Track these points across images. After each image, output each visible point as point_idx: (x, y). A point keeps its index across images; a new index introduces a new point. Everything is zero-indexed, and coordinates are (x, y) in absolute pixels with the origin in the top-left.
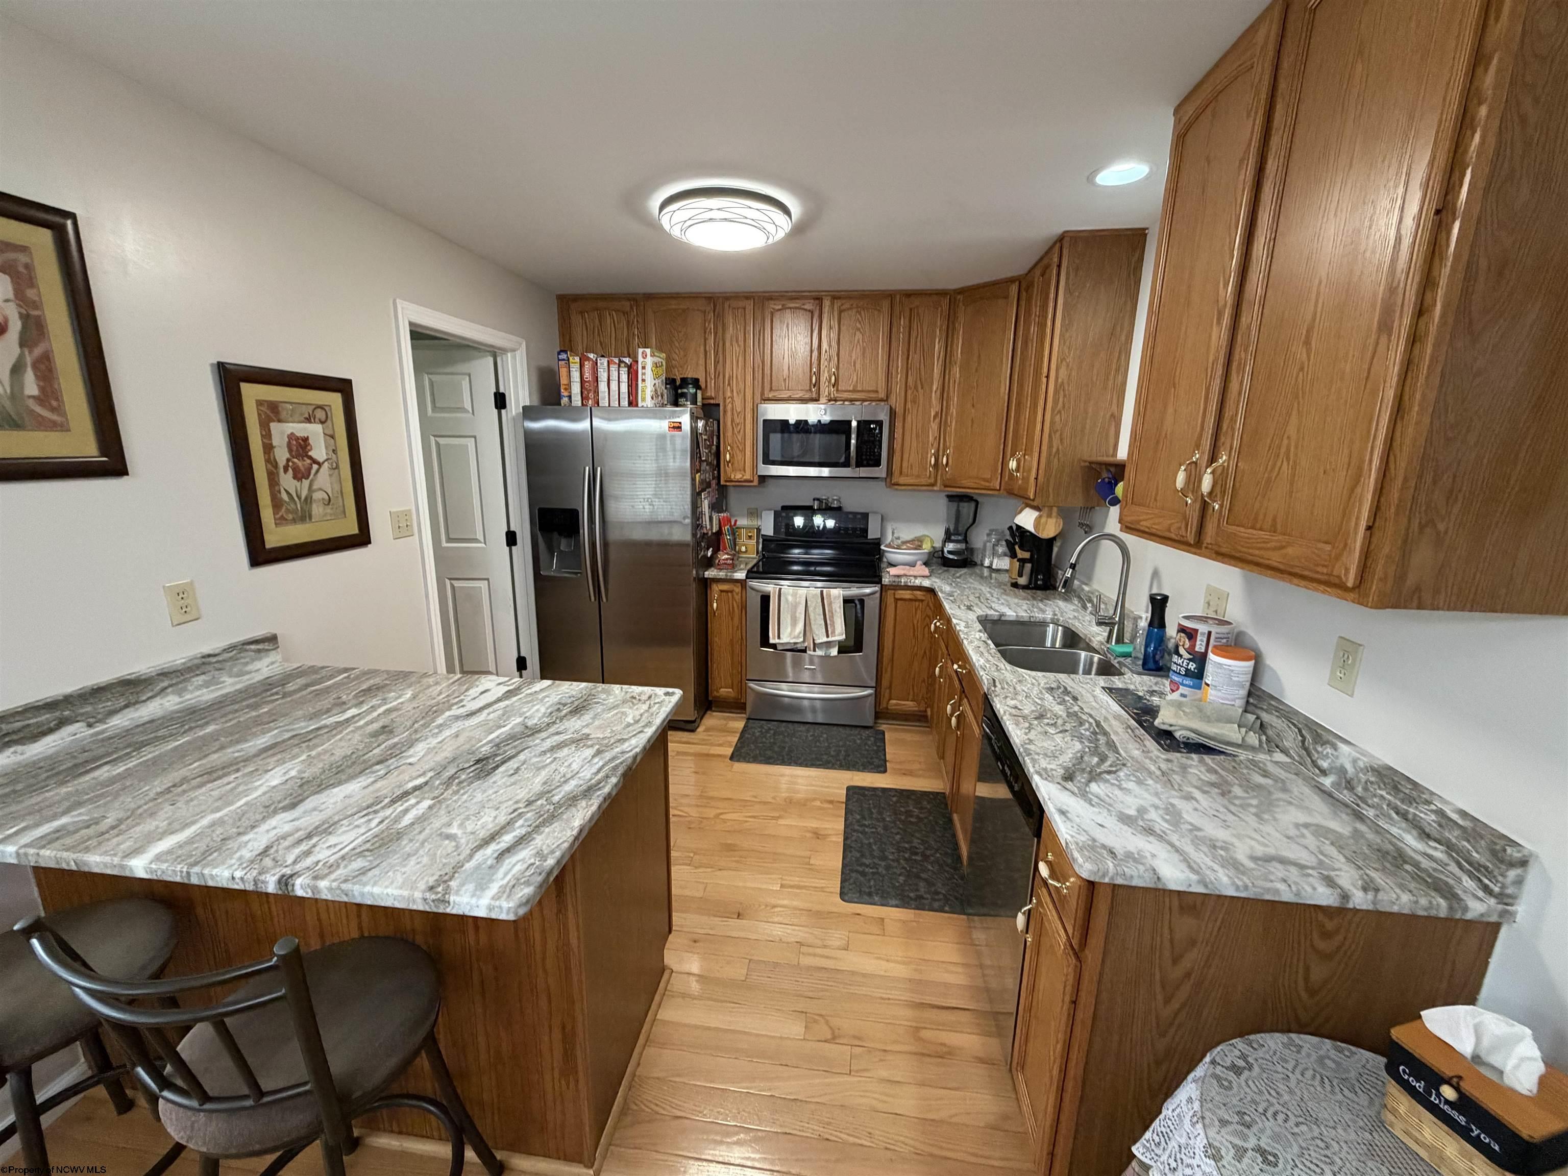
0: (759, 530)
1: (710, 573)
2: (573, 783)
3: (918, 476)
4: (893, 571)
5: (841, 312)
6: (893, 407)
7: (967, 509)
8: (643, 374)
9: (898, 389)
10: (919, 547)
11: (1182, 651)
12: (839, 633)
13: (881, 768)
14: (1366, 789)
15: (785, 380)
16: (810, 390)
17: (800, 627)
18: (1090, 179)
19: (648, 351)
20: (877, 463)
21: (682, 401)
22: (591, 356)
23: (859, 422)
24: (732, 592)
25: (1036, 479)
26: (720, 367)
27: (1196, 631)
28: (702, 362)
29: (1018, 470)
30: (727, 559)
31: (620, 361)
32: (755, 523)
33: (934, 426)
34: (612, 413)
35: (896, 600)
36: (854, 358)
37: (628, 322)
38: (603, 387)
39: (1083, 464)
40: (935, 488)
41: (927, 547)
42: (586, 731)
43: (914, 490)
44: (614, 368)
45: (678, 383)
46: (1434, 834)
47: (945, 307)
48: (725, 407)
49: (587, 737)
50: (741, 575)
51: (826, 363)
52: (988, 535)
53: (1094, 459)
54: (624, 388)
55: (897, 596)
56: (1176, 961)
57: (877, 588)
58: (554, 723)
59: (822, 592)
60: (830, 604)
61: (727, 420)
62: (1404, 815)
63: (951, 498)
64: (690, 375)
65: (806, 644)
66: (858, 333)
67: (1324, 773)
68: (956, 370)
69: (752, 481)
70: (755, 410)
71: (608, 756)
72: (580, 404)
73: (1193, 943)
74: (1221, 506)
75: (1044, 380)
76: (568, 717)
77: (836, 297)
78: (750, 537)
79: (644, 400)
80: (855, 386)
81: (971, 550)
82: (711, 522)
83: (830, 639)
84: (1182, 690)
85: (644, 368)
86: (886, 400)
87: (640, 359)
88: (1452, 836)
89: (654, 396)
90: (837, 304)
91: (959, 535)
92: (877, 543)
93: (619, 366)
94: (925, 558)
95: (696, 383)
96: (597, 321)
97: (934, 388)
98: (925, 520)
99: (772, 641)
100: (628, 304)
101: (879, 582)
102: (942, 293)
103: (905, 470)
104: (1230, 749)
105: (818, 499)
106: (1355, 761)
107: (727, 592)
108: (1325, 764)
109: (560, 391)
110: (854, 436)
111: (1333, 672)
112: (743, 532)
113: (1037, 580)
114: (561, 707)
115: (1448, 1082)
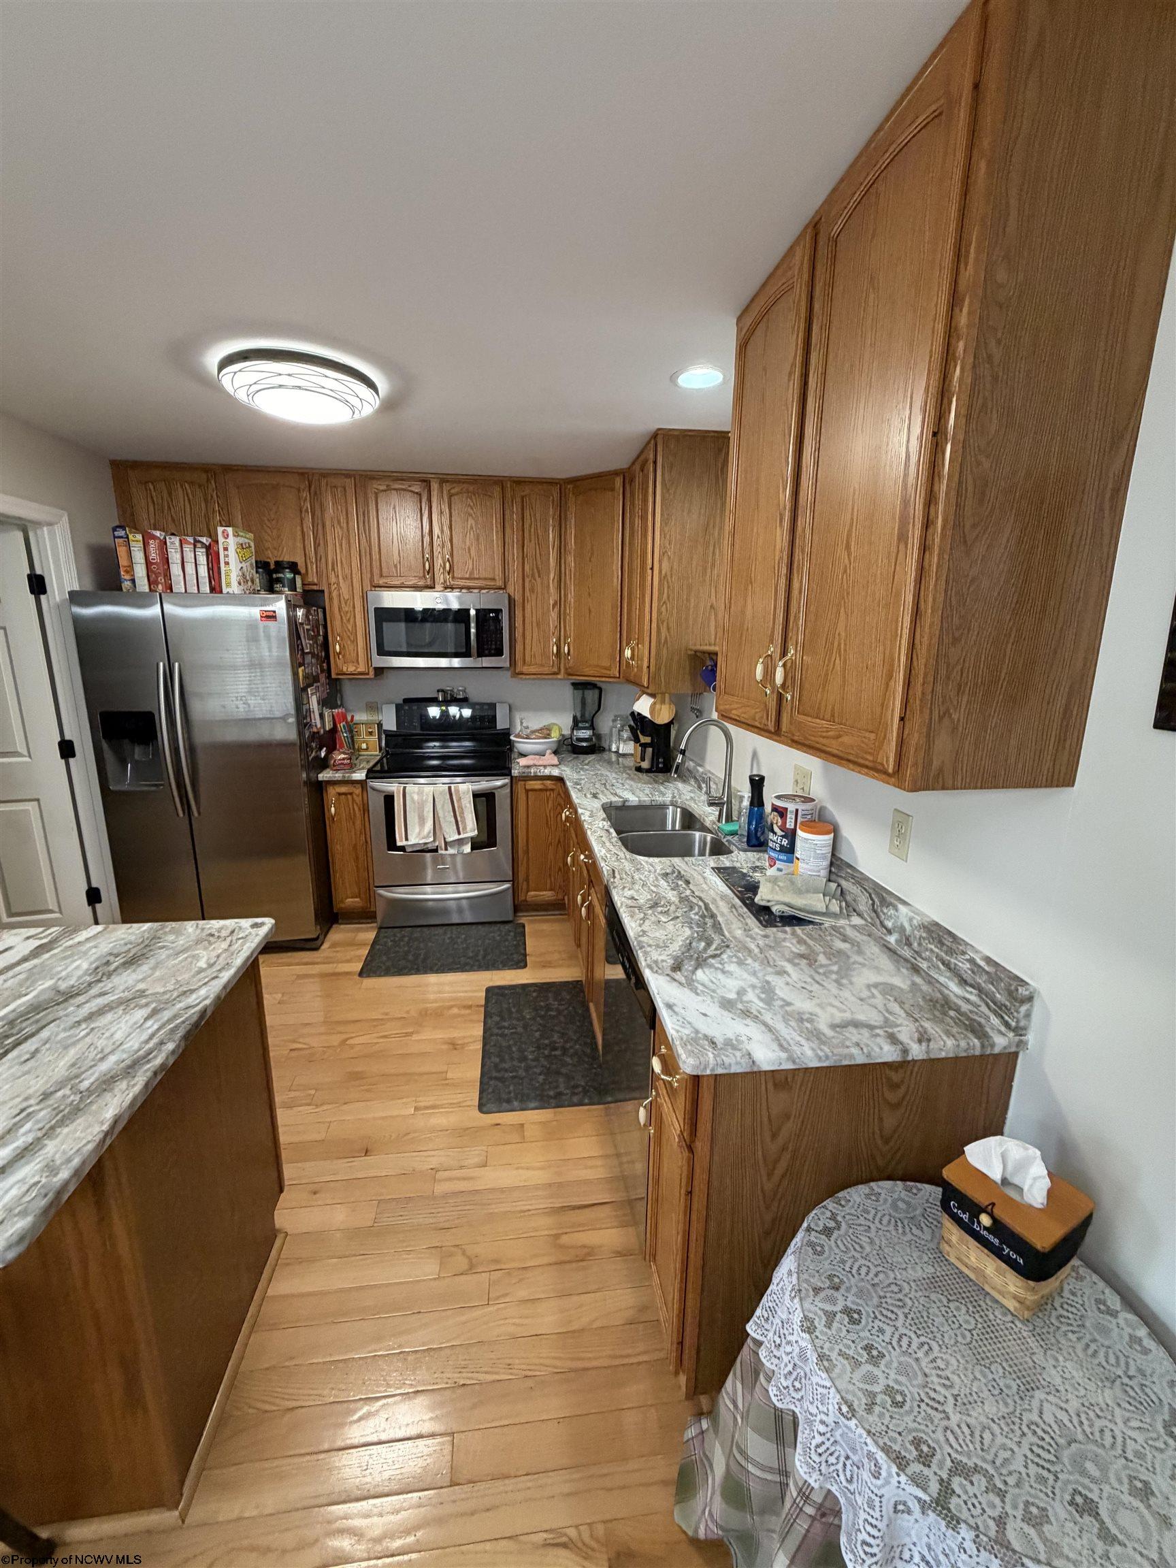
0: (380, 725)
1: (324, 776)
2: (113, 1059)
3: (542, 665)
4: (523, 762)
5: (450, 496)
6: (512, 595)
7: (591, 695)
8: (227, 556)
9: (514, 578)
10: (548, 736)
11: (776, 829)
12: (471, 828)
13: (521, 963)
14: (920, 944)
15: (396, 566)
16: (424, 576)
17: (429, 825)
18: (673, 378)
19: (230, 530)
20: (499, 653)
21: (278, 587)
22: (157, 533)
23: (478, 611)
24: (351, 794)
25: (649, 667)
26: (321, 549)
27: (786, 809)
28: (299, 545)
29: (632, 658)
30: (344, 759)
31: (196, 541)
32: (375, 718)
33: (554, 615)
34: (188, 598)
35: (527, 791)
36: (468, 543)
37: (205, 495)
38: (176, 570)
39: (690, 653)
40: (559, 677)
41: (555, 736)
42: (141, 986)
43: (539, 679)
44: (188, 549)
45: (272, 566)
46: (970, 980)
47: (556, 495)
48: (330, 593)
49: (142, 994)
50: (360, 775)
51: (439, 549)
52: (614, 721)
53: (698, 647)
54: (203, 571)
55: (527, 787)
56: (774, 1136)
57: (506, 780)
58: (99, 981)
59: (450, 788)
60: (459, 799)
61: (333, 607)
62: (947, 965)
63: (576, 685)
64: (287, 558)
65: (437, 844)
66: (470, 519)
67: (889, 932)
68: (571, 559)
69: (368, 674)
70: (364, 598)
71: (166, 1015)
72: (146, 589)
73: (787, 1117)
74: (793, 697)
75: (649, 572)
76: (119, 971)
77: (444, 480)
78: (371, 733)
79: (228, 585)
80: (472, 573)
81: (599, 737)
82: (320, 719)
83: (462, 836)
84: (779, 864)
85: (226, 549)
86: (505, 588)
87: (221, 539)
88: (981, 980)
89: (243, 580)
90: (446, 487)
91: (586, 722)
92: (506, 734)
93: (195, 547)
94: (554, 747)
95: (293, 567)
96: (165, 495)
97: (551, 577)
98: (553, 708)
99: (399, 844)
100: (204, 476)
101: (509, 774)
102: (551, 482)
103: (527, 658)
104: (817, 919)
105: (442, 691)
106: (911, 920)
107: (345, 794)
108: (889, 924)
109: (119, 573)
110: (473, 625)
111: (892, 841)
112: (363, 728)
113: (658, 763)
114: (112, 959)
115: (984, 1211)
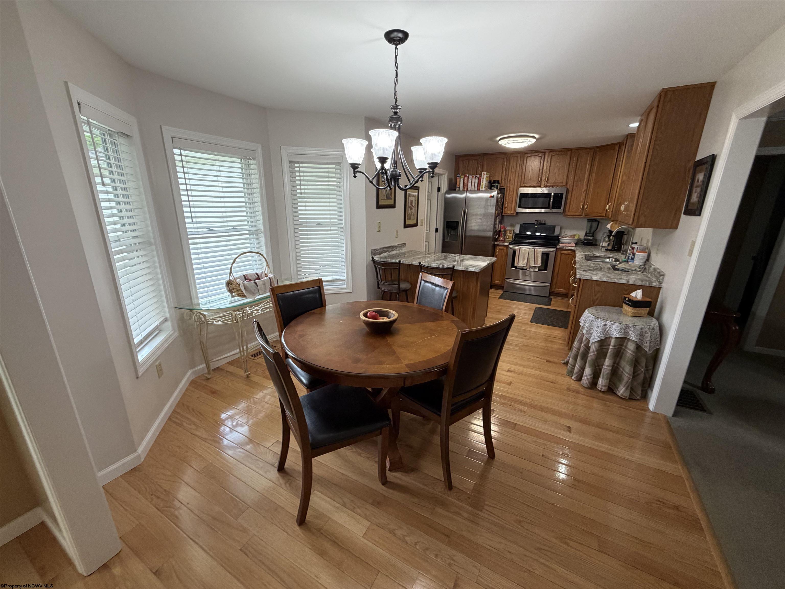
0: (514, 231)
1: (496, 243)
3: (575, 212)
4: (561, 245)
5: (552, 156)
6: (568, 188)
7: (595, 224)
8: (483, 180)
9: (571, 182)
10: (574, 238)
11: (631, 253)
12: (539, 263)
13: (550, 305)
15: (529, 180)
16: (538, 183)
17: (526, 261)
19: (485, 173)
20: (560, 208)
21: (493, 188)
22: (467, 175)
23: (554, 194)
24: (503, 249)
25: (612, 212)
26: (507, 177)
28: (501, 175)
29: (609, 209)
30: (502, 239)
31: (476, 176)
32: (513, 229)
33: (584, 195)
34: (472, 192)
36: (555, 171)
37: (477, 163)
38: (470, 184)
40: (582, 217)
41: (576, 238)
43: (574, 217)
44: (474, 179)
45: (492, 182)
47: (592, 153)
48: (507, 189)
50: (507, 244)
51: (545, 174)
52: (603, 234)
54: (476, 185)
55: (562, 253)
57: (555, 249)
59: (534, 250)
60: (537, 254)
61: (507, 194)
63: (589, 220)
64: (496, 179)
65: (527, 267)
66: (558, 163)
68: (594, 175)
69: (513, 214)
70: (517, 190)
72: (462, 190)
73: (599, 292)
77: (551, 151)
78: (510, 233)
79: (482, 188)
80: (555, 181)
81: (596, 240)
82: (499, 227)
85: (483, 178)
86: (566, 185)
87: (482, 176)
89: (486, 186)
90: (551, 154)
91: (591, 234)
92: (558, 236)
94: (576, 242)
95: (498, 182)
96: (467, 163)
97: (585, 181)
98: (578, 229)
99: (515, 265)
102: (591, 148)
103: (570, 210)
105: (537, 221)
109: (456, 185)
110: (552, 198)
112: (508, 231)
113: (617, 247)
115: (627, 298)
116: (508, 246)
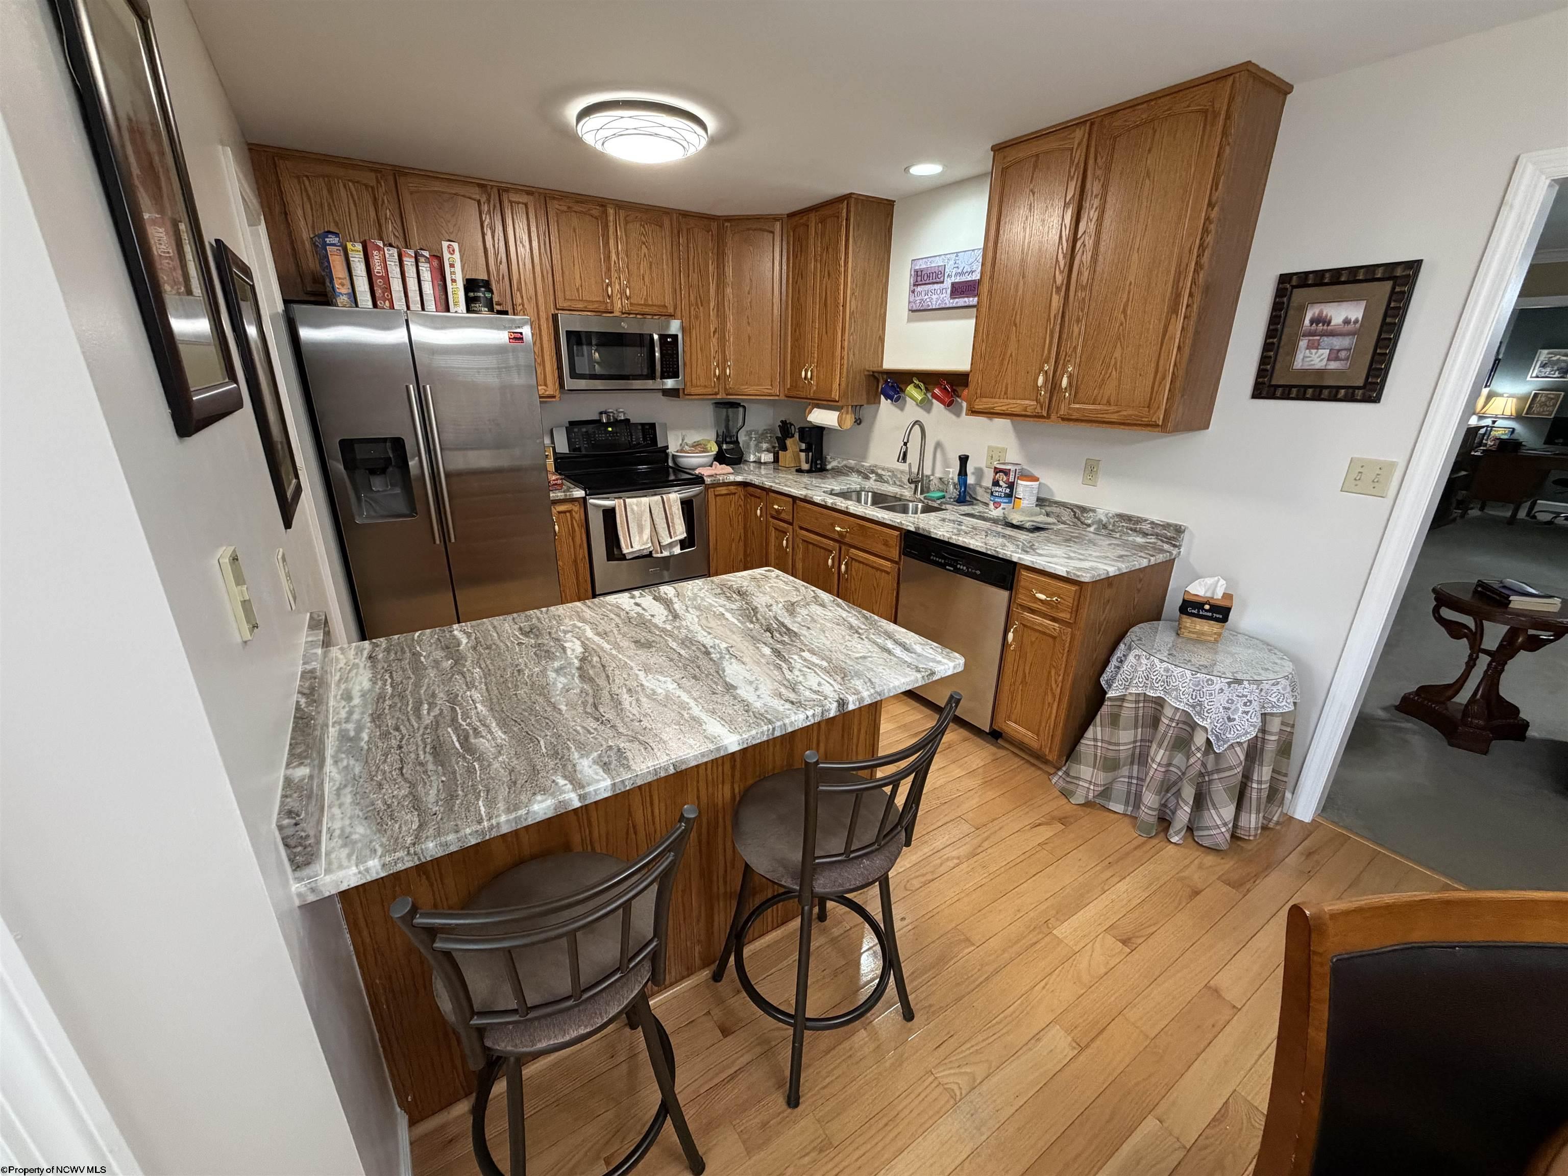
0: (554, 449)
3: (705, 387)
5: (627, 223)
6: (682, 322)
7: (735, 413)
8: (452, 273)
9: (683, 305)
10: (705, 450)
11: (1001, 483)
12: (681, 532)
14: (1114, 525)
15: (578, 290)
16: (604, 301)
17: (647, 533)
18: (907, 169)
19: (455, 246)
20: (676, 375)
22: (376, 243)
23: (658, 336)
24: (570, 512)
25: (839, 385)
29: (812, 378)
31: (418, 255)
32: (551, 441)
33: (714, 341)
35: (716, 496)
36: (640, 271)
38: (397, 284)
39: (866, 373)
40: (718, 397)
41: (710, 450)
43: (697, 400)
44: (409, 263)
47: (715, 231)
50: (579, 493)
51: (616, 275)
54: (425, 288)
55: (717, 493)
57: (701, 488)
59: (661, 498)
60: (670, 508)
63: (719, 404)
65: (653, 549)
66: (644, 247)
67: (1089, 526)
68: (729, 291)
69: (554, 397)
70: (551, 320)
72: (369, 305)
74: (1070, 395)
75: (841, 308)
77: (620, 206)
79: (457, 304)
80: (646, 300)
83: (673, 539)
84: (1003, 505)
85: (452, 266)
86: (674, 315)
87: (447, 255)
90: (621, 214)
91: (732, 436)
92: (667, 450)
93: (416, 260)
94: (716, 459)
97: (712, 308)
99: (624, 552)
100: (373, 175)
101: (703, 482)
102: (711, 219)
103: (694, 381)
104: (1049, 526)
105: (606, 413)
106: (1105, 515)
107: (565, 512)
108: (1089, 522)
109: (334, 286)
111: (1086, 478)
113: (816, 464)
115: (1206, 604)
116: (584, 499)
